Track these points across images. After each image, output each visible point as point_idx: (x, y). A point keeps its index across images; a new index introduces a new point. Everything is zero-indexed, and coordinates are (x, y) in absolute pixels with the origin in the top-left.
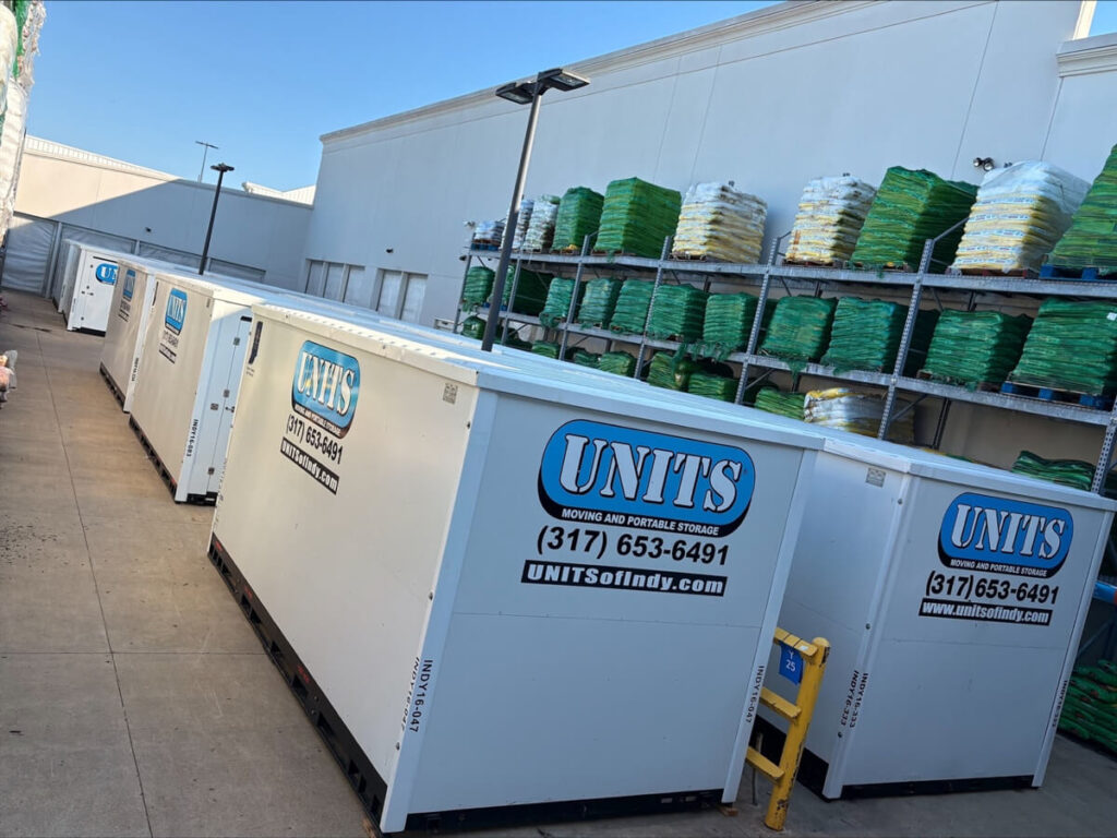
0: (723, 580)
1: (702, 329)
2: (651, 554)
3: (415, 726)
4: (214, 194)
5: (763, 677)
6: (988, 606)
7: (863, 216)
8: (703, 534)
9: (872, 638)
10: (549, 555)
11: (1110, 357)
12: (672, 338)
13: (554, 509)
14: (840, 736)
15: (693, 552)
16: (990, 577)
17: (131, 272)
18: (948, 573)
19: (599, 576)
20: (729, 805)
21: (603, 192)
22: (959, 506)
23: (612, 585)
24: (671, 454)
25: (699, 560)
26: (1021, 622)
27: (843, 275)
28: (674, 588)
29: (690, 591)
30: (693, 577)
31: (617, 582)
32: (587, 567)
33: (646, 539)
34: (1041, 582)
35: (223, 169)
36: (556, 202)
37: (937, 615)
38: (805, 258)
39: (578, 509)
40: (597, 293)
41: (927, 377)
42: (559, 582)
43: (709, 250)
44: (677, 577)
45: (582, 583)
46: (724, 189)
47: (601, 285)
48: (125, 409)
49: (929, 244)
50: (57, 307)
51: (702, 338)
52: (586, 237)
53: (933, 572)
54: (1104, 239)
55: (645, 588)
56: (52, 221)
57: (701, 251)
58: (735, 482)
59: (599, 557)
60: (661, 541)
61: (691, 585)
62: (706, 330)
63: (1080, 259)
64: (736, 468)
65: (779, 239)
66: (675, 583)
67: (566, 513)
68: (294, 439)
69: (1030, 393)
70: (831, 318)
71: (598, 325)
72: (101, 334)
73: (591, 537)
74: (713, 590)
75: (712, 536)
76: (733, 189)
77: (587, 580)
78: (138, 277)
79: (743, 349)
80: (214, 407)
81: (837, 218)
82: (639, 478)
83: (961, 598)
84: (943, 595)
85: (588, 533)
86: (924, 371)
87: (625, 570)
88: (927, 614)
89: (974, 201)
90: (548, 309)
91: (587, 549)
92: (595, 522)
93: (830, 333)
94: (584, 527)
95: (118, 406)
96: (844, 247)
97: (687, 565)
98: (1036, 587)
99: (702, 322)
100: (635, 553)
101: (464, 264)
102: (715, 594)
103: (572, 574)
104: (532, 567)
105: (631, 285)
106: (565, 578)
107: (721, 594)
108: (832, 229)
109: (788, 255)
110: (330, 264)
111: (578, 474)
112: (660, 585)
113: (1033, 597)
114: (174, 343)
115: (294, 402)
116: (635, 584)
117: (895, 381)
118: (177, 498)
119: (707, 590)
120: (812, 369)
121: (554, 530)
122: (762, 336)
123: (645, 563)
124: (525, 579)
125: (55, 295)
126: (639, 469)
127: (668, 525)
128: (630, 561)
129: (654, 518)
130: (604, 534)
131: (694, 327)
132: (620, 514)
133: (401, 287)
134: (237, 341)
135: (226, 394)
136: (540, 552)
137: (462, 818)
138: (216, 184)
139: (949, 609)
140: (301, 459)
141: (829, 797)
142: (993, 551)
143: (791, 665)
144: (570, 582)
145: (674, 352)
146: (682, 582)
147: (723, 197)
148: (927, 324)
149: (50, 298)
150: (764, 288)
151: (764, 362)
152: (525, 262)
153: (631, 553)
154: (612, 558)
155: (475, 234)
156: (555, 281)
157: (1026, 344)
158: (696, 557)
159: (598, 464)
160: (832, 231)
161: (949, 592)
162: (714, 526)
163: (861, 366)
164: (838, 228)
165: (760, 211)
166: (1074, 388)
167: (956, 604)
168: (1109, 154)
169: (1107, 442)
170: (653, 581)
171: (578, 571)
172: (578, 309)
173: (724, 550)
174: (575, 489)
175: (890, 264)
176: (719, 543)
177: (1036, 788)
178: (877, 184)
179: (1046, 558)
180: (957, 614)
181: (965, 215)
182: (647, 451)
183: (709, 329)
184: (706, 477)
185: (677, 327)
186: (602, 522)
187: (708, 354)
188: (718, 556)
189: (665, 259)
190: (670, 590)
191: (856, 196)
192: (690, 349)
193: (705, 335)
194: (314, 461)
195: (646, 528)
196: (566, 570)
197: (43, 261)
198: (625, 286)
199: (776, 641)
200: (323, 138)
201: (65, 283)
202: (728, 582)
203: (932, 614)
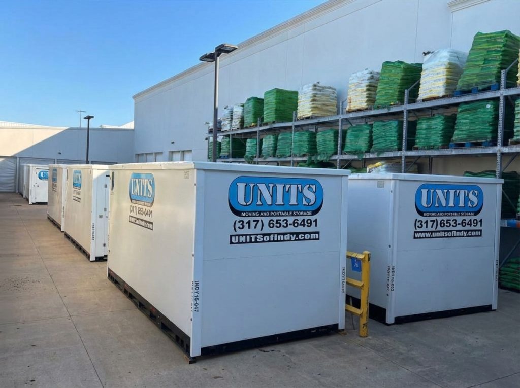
0: (318, 233)
1: (316, 148)
2: (284, 226)
3: (196, 310)
4: (87, 131)
5: (345, 272)
6: (448, 231)
7: (376, 86)
8: (305, 215)
9: (392, 250)
10: (239, 232)
11: (491, 123)
12: (304, 155)
13: (237, 213)
14: (388, 295)
15: (302, 223)
16: (446, 218)
17: (55, 170)
18: (424, 219)
19: (263, 238)
20: (343, 330)
21: (262, 97)
22: (422, 190)
23: (270, 241)
24: (283, 185)
25: (306, 226)
26: (466, 236)
27: (373, 112)
28: (297, 239)
29: (304, 239)
30: (304, 233)
31: (272, 239)
32: (257, 235)
33: (280, 220)
34: (473, 218)
35: (89, 118)
36: (243, 106)
37: (423, 238)
38: (354, 108)
39: (248, 212)
40: (268, 142)
41: (417, 149)
42: (246, 242)
43: (313, 113)
44: (297, 234)
45: (256, 242)
46: (315, 86)
47: (270, 138)
48: (62, 230)
49: (406, 91)
50: (22, 195)
51: (317, 152)
52: (258, 119)
53: (416, 220)
54: (478, 75)
55: (284, 241)
56: (14, 157)
57: (310, 114)
58: (315, 192)
59: (261, 230)
60: (287, 221)
61: (304, 237)
62: (318, 148)
63: (469, 85)
64: (314, 187)
65: (343, 103)
66: (297, 236)
67: (243, 214)
68: (133, 214)
69: (461, 145)
70: (371, 132)
71: (271, 156)
72: (45, 204)
73: (255, 223)
74: (314, 238)
75: (309, 215)
76: (319, 85)
77: (258, 240)
78: (58, 170)
79: (336, 153)
80: (101, 217)
81: (365, 89)
82: (272, 196)
83: (433, 229)
84: (424, 229)
85: (254, 221)
86: (415, 146)
87: (274, 234)
88: (417, 238)
89: (421, 70)
90: (247, 154)
91: (255, 227)
92: (256, 216)
93: (372, 138)
94: (252, 219)
95: (58, 230)
96: (371, 100)
97: (300, 229)
98: (470, 220)
99: (316, 145)
100: (277, 226)
101: (207, 141)
102: (316, 239)
103: (251, 239)
104: (233, 238)
105: (282, 135)
106: (248, 241)
107: (319, 239)
108: (365, 93)
109: (347, 109)
110: (147, 154)
111: (245, 198)
112: (291, 238)
113: (470, 225)
114: (79, 193)
115: (131, 200)
116: (279, 239)
117: (404, 153)
118: (91, 260)
119: (312, 238)
120: (368, 156)
121: (239, 222)
122: (343, 146)
123: (282, 230)
124: (231, 243)
125: (21, 191)
126: (271, 193)
127: (289, 214)
128: (276, 230)
129: (282, 211)
130: (262, 220)
131: (313, 148)
132: (267, 211)
133: (181, 156)
134: (106, 186)
135: (105, 210)
136: (235, 231)
137: (224, 348)
138: (87, 127)
139: (428, 235)
140: (137, 222)
141: (390, 323)
142: (444, 207)
143: (357, 265)
144: (251, 242)
145: (306, 161)
146: (300, 236)
147: (315, 89)
148: (412, 126)
149: (19, 192)
150: (340, 126)
151: (346, 157)
152: (233, 135)
153: (275, 227)
154: (267, 230)
155: (209, 127)
156: (248, 140)
157: (456, 126)
158: (304, 225)
159: (253, 193)
160: (365, 94)
161: (427, 227)
162: (309, 211)
163: (389, 150)
164: (368, 92)
165: (333, 93)
166: (480, 139)
167: (432, 232)
168: (473, 40)
169: (498, 159)
170: (287, 237)
171: (253, 237)
172: (261, 150)
173: (316, 221)
174: (245, 204)
175: (392, 104)
176: (313, 218)
177: (495, 310)
178: (379, 70)
179: (472, 207)
180: (433, 236)
181: (419, 77)
182: (273, 185)
183: (320, 148)
184: (301, 192)
185: (305, 150)
186: (259, 216)
187: (322, 159)
188: (314, 224)
189: (295, 121)
190: (295, 240)
191: (372, 77)
192: (313, 158)
193: (318, 151)
194: (142, 220)
195: (280, 216)
196: (248, 237)
197: (13, 176)
198: (280, 137)
199: (348, 257)
200: (134, 97)
201: (25, 183)
202: (320, 234)
203: (420, 238)
